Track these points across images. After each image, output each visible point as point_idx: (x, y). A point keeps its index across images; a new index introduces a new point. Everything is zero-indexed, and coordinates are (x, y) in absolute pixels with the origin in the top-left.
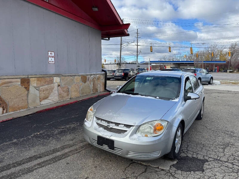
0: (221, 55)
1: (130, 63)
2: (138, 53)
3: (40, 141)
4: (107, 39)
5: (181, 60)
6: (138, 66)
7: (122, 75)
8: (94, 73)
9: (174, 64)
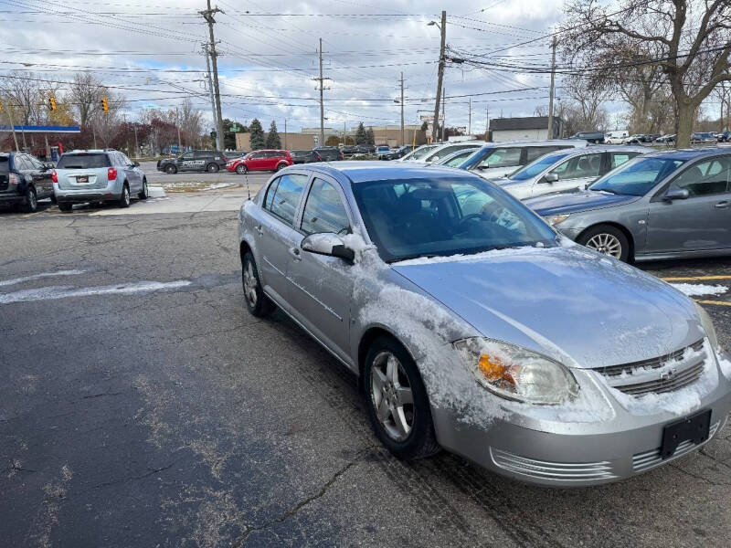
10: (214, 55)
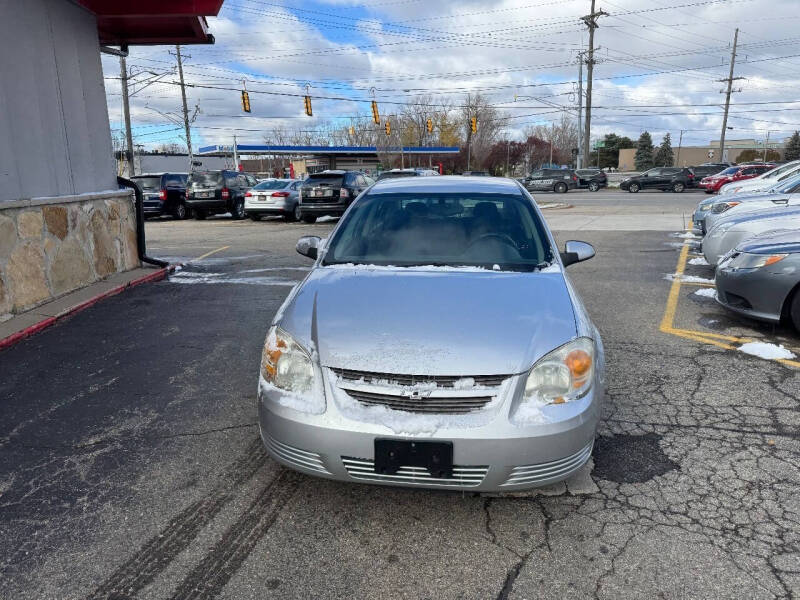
0: (447, 129)
1: (156, 153)
2: (190, 116)
3: (37, 527)
4: (118, 48)
5: (331, 145)
6: (196, 164)
7: (158, 198)
8: (93, 194)
9: (317, 156)
10: (591, 63)
